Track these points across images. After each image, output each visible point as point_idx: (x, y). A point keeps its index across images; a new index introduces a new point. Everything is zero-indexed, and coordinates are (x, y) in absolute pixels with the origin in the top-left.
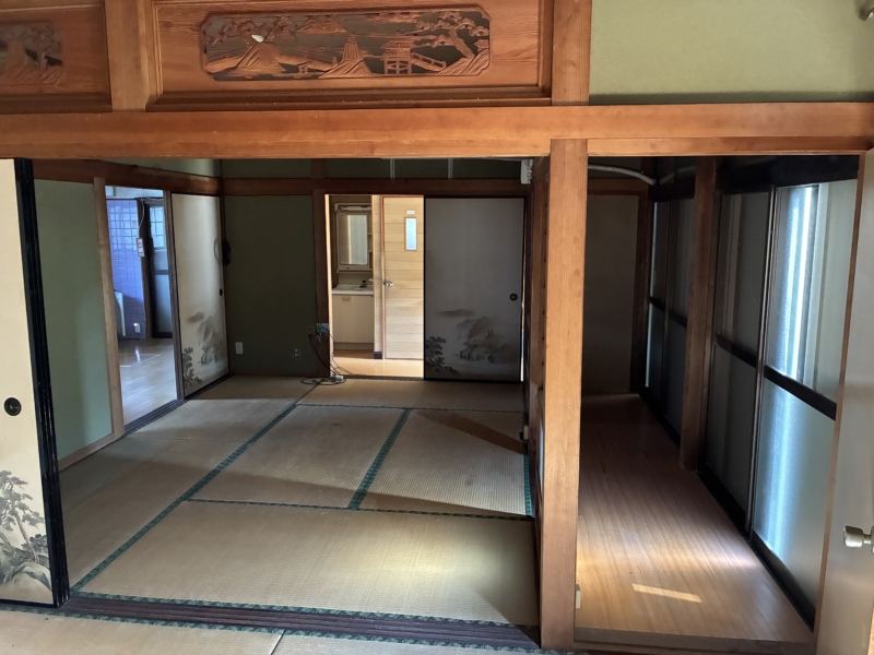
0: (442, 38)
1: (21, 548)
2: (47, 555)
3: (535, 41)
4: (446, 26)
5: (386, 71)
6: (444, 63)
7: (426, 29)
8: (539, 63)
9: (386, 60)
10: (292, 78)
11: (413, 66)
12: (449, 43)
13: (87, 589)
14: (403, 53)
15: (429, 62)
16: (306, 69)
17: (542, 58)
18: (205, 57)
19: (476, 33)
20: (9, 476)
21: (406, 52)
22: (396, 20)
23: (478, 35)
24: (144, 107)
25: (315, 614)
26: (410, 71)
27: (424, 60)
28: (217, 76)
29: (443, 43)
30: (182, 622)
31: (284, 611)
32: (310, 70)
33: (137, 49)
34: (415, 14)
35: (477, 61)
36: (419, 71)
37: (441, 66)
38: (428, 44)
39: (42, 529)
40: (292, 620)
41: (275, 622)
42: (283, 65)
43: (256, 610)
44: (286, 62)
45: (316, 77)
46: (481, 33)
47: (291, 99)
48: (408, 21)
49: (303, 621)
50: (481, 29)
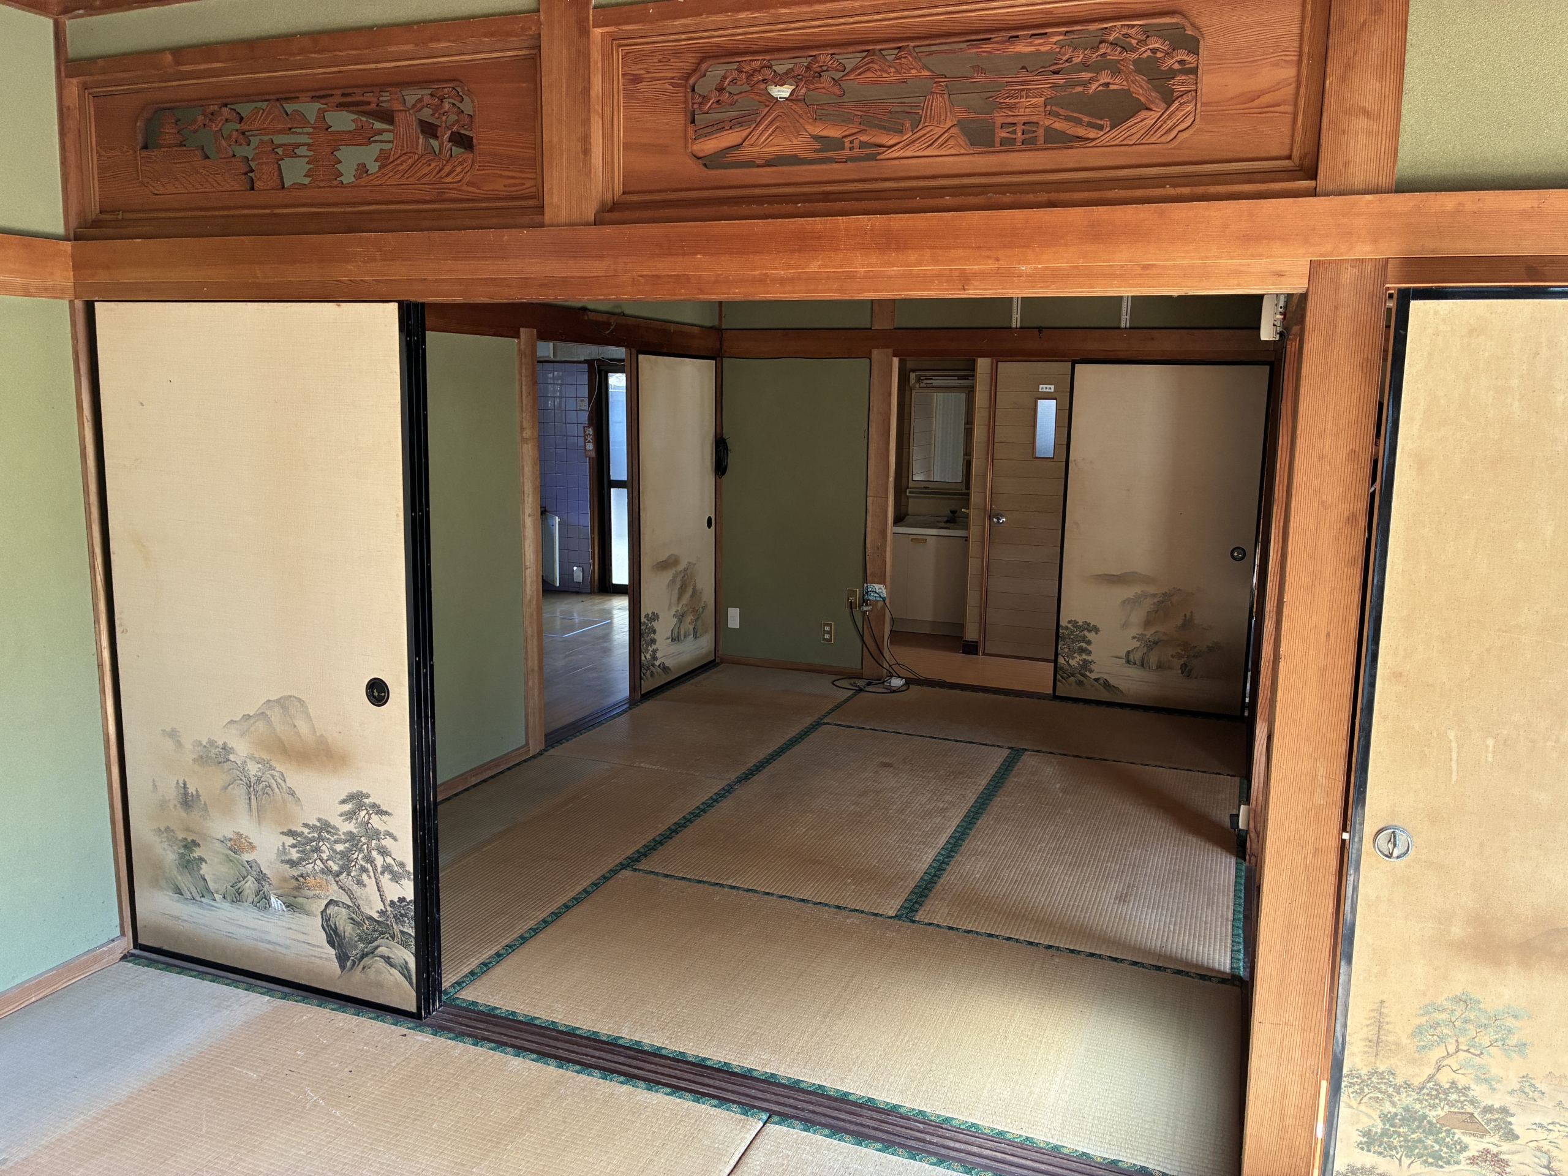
0: (1104, 77)
1: (376, 916)
2: (412, 932)
3: (1289, 73)
4: (1115, 55)
5: (997, 141)
6: (1106, 123)
7: (1076, 60)
8: (1295, 115)
9: (999, 121)
10: (832, 160)
11: (1048, 129)
12: (1117, 84)
13: (468, 995)
14: (1030, 106)
15: (1078, 122)
16: (856, 143)
17: (1301, 106)
18: (691, 130)
19: (1171, 63)
20: (367, 801)
21: (1035, 106)
22: (1021, 48)
23: (1177, 66)
24: (592, 218)
25: (822, 1095)
26: (1041, 140)
27: (1067, 119)
28: (708, 162)
29: (1107, 85)
30: (608, 1071)
31: (770, 1082)
32: (863, 145)
33: (587, 122)
34: (1056, 35)
35: (1169, 117)
36: (1058, 140)
37: (1101, 128)
38: (1080, 89)
39: (407, 890)
40: (783, 1100)
41: (755, 1098)
42: (816, 138)
43: (724, 1072)
44: (824, 133)
45: (873, 157)
46: (1181, 62)
47: (826, 197)
48: (1043, 49)
49: (801, 1105)
50: (1181, 55)
